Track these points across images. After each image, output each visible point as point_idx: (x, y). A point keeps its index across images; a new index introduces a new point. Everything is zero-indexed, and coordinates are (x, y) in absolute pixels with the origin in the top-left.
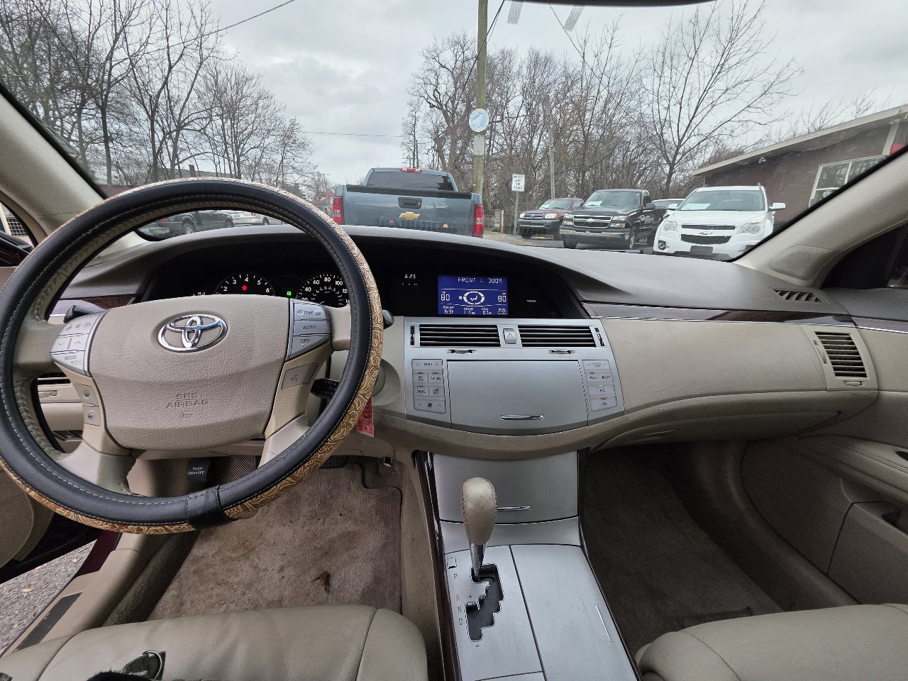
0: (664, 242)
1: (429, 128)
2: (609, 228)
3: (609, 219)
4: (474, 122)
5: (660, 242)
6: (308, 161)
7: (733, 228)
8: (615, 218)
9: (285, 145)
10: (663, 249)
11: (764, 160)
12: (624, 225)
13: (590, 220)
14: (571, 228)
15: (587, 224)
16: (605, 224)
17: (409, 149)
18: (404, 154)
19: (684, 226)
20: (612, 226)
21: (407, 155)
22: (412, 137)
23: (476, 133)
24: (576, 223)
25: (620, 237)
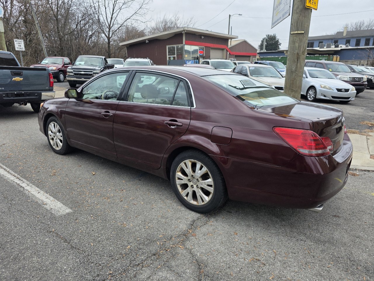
11: (148, 42)
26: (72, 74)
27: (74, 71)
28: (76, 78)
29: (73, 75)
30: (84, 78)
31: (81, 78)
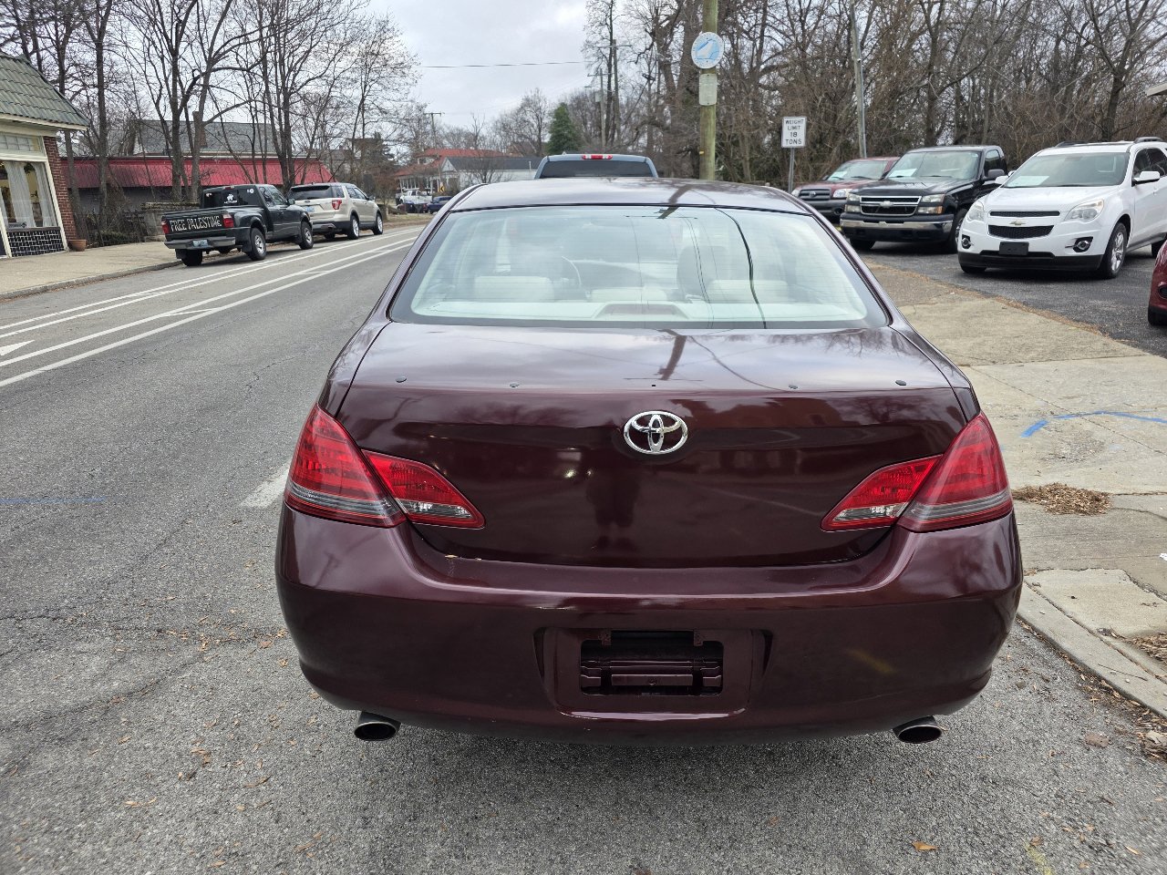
0: (968, 238)
1: (641, 8)
2: (916, 214)
3: (916, 200)
4: (701, 53)
5: (964, 236)
6: (410, 97)
7: (1057, 213)
8: (926, 199)
9: (367, 68)
10: (968, 247)
12: (940, 208)
13: (887, 204)
14: (859, 216)
15: (883, 210)
16: (911, 209)
17: (600, 56)
18: (590, 65)
19: (993, 213)
20: (921, 211)
21: (596, 65)
22: (606, 31)
23: (704, 71)
24: (866, 209)
25: (935, 228)
26: (857, 209)
27: (864, 199)
28: (865, 221)
29: (859, 213)
30: (888, 222)
31: (877, 222)
